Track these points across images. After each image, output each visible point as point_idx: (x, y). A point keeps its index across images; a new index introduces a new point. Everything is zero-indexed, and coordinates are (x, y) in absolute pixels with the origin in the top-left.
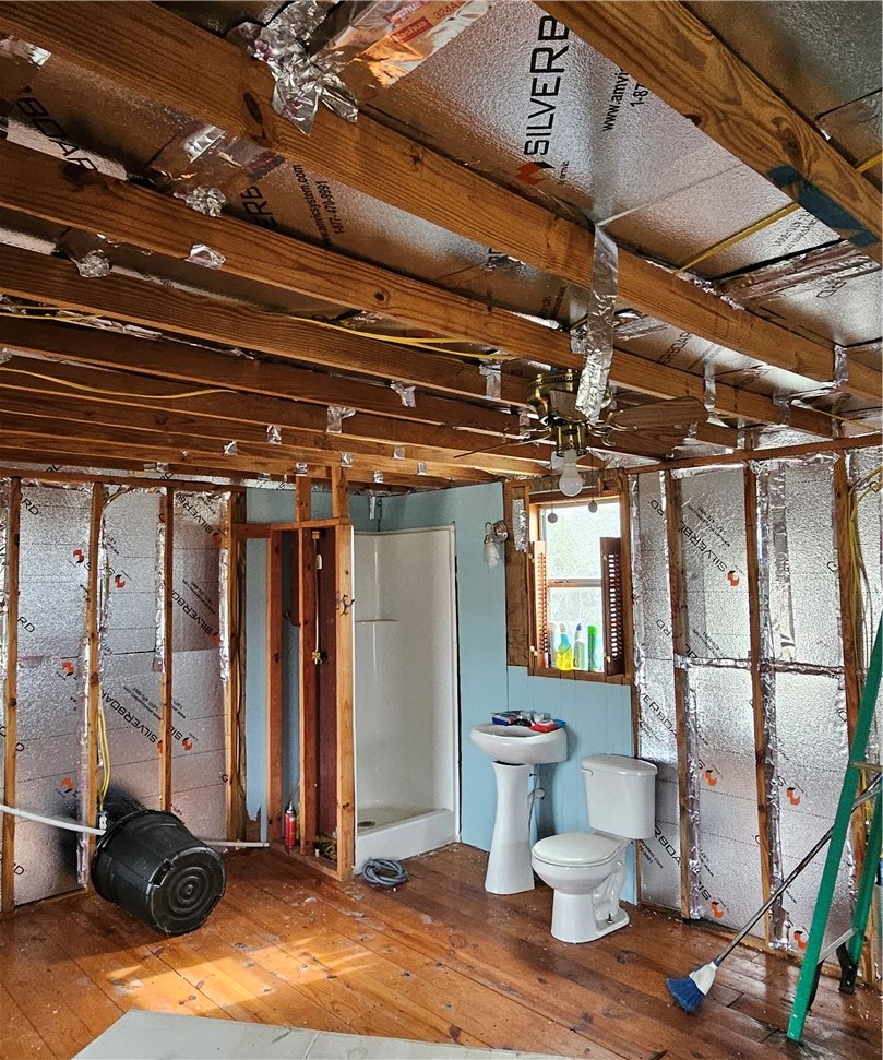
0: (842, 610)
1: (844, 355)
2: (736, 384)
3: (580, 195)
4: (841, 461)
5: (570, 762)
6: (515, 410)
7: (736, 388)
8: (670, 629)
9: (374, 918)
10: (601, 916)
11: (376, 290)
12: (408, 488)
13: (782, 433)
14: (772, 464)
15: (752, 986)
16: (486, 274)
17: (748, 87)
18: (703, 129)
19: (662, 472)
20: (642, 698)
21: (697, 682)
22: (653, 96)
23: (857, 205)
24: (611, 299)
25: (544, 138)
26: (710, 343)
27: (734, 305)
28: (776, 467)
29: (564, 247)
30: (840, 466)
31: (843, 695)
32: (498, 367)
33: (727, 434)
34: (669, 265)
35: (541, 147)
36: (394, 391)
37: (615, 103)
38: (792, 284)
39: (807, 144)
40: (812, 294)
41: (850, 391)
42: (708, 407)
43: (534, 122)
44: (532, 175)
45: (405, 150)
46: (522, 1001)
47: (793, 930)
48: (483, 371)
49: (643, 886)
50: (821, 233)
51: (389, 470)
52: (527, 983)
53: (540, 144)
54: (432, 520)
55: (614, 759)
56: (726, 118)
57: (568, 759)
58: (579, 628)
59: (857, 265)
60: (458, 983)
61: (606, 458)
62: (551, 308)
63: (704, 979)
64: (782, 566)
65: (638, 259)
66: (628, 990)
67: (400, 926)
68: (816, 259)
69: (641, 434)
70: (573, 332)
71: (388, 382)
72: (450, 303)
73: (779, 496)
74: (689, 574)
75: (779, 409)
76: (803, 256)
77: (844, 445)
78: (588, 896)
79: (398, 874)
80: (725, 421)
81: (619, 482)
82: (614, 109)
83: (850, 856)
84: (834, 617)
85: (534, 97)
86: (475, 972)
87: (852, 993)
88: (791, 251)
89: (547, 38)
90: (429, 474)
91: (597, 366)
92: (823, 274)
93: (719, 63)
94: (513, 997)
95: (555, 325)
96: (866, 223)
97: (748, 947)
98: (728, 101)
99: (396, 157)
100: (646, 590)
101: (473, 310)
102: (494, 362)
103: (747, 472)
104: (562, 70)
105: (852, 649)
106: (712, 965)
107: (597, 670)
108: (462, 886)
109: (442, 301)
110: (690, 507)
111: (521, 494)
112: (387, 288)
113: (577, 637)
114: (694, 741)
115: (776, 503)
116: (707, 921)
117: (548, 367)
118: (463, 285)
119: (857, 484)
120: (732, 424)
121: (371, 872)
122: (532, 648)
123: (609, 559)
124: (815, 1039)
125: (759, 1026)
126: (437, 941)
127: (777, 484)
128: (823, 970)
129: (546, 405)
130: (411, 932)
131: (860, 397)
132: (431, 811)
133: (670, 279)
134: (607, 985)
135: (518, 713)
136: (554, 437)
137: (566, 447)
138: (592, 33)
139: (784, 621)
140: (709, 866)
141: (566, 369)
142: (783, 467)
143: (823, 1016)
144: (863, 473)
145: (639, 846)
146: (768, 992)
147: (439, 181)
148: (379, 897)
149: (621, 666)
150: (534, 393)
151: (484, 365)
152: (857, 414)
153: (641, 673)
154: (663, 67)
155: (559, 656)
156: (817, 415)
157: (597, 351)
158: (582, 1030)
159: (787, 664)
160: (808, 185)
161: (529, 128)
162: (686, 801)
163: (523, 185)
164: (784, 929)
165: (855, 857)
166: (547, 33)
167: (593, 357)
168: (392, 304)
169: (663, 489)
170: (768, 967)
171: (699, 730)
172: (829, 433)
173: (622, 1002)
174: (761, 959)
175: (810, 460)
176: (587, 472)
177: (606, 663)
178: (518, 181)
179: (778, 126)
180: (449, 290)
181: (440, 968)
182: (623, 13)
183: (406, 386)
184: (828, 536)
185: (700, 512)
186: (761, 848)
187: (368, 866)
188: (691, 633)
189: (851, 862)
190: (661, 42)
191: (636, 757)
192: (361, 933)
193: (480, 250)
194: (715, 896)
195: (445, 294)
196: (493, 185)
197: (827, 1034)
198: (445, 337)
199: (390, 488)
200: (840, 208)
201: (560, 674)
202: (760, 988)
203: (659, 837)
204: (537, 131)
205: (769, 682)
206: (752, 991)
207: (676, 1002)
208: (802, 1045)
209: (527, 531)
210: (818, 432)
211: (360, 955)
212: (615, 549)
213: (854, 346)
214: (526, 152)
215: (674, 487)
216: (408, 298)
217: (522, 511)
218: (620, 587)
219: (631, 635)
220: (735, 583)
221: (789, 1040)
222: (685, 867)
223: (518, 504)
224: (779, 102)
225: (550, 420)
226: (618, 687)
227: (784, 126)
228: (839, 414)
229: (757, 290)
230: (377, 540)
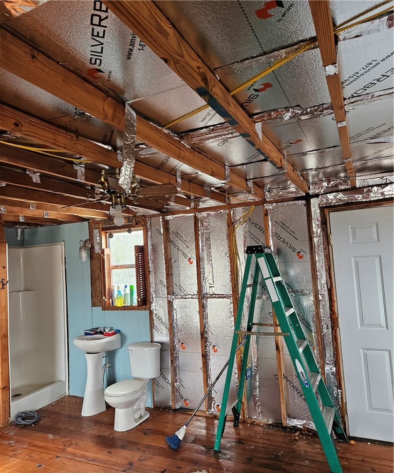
0: (231, 272)
1: (229, 170)
2: (189, 180)
3: (118, 88)
4: (230, 213)
5: (122, 348)
6: (93, 187)
7: (190, 181)
8: (165, 284)
9: (22, 442)
10: (137, 416)
11: (14, 121)
12: (39, 225)
13: (208, 201)
14: (204, 214)
15: (201, 432)
16: (75, 120)
17: (187, 52)
18: (169, 65)
19: (161, 217)
20: (154, 315)
21: (177, 306)
22: (148, 47)
23: (230, 108)
24: (134, 137)
25: (99, 58)
26: (178, 161)
27: (187, 146)
28: (206, 215)
29: (112, 111)
30: (229, 215)
31: (232, 306)
32: (83, 166)
33: (187, 201)
34: (160, 125)
35: (98, 61)
36: (28, 175)
37: (131, 47)
38: (209, 139)
39: (211, 80)
40: (216, 144)
41: (232, 185)
42: (178, 189)
43: (94, 49)
44: (95, 75)
45: (26, 50)
46: (99, 464)
47: (216, 404)
48: (76, 167)
49: (156, 399)
50: (218, 119)
51: (28, 215)
52: (103, 455)
53: (97, 60)
54: (53, 240)
55: (142, 344)
56: (178, 63)
57: (121, 347)
58: (126, 286)
59: (232, 133)
60: (67, 464)
61: (136, 211)
62: (107, 139)
63: (181, 434)
64: (209, 255)
65: (146, 121)
66: (149, 447)
67: (36, 443)
68: (217, 130)
69: (150, 199)
70: (118, 152)
71: (25, 170)
72: (57, 132)
73: (207, 227)
74: (173, 260)
75: (206, 191)
76: (212, 128)
77: (231, 206)
78: (131, 408)
79: (34, 417)
80: (186, 196)
81: (142, 221)
82: (131, 50)
83: (236, 370)
84: (228, 275)
85: (93, 37)
86: (76, 456)
87: (238, 426)
88: (207, 125)
89: (97, 10)
90: (50, 217)
91: (128, 166)
92: (220, 136)
93: (175, 38)
94: (95, 463)
95: (110, 148)
96: (234, 116)
97: (199, 416)
98: (179, 55)
99: (22, 53)
100: (155, 268)
101: (68, 136)
102: (81, 163)
103: (195, 217)
104: (106, 27)
105: (235, 287)
106: (185, 427)
107: (134, 305)
108: (69, 416)
109: (52, 131)
110: (172, 232)
111: (97, 227)
112: (20, 120)
113: (125, 291)
114: (176, 331)
115: (206, 230)
116: (182, 408)
117: (107, 167)
118: (63, 124)
119: (235, 222)
120: (189, 197)
121: (19, 419)
122: (104, 298)
123: (139, 255)
124: (224, 448)
125: (203, 448)
126: (56, 446)
127: (206, 222)
128: (227, 419)
129: (107, 184)
130: (42, 444)
131: (236, 188)
132: (53, 383)
133: (160, 131)
134: (140, 447)
135: (97, 328)
136: (110, 200)
137: (116, 204)
138: (118, 11)
139: (210, 277)
140: (183, 384)
141: (116, 169)
142: (209, 215)
143: (228, 438)
144: (238, 218)
145: (153, 381)
146: (207, 433)
147: (47, 69)
148: (25, 431)
149: (145, 302)
150: (101, 179)
151: (76, 164)
152: (235, 194)
153: (154, 304)
154: (150, 33)
155: (117, 300)
156: (221, 194)
157: (128, 159)
158: (129, 470)
159: (212, 295)
160: (211, 96)
161: (91, 51)
162: (173, 358)
163: (91, 79)
164: (213, 405)
165: (238, 370)
166: (98, 7)
167: (126, 162)
168: (23, 129)
169: (161, 224)
170: (206, 422)
171: (178, 326)
172: (225, 202)
173: (147, 453)
174: (204, 420)
175: (218, 212)
176: (128, 217)
177: (138, 301)
178: (87, 76)
179: (199, 70)
180: (56, 126)
181: (58, 459)
182: (132, 5)
183: (35, 173)
184: (226, 242)
185: (177, 234)
186: (203, 373)
187: (18, 416)
188: (174, 285)
189: (237, 372)
190: (149, 23)
191: (152, 342)
192: (14, 452)
193: (70, 107)
194: (185, 397)
195: (54, 127)
196: (76, 76)
197: (229, 445)
198: (54, 149)
199: (28, 224)
200: (224, 109)
201: (117, 308)
202: (204, 432)
203: (162, 376)
204: (95, 54)
205: (205, 303)
206: (201, 434)
207: (170, 446)
208: (220, 452)
209: (101, 244)
210: (221, 201)
211: (14, 462)
212: (141, 251)
213: (232, 166)
214: (91, 63)
215: (166, 223)
216: (33, 127)
217: (98, 235)
218: (144, 267)
219: (149, 287)
220: (191, 263)
221: (215, 451)
222: (173, 387)
223: (96, 232)
224: (199, 60)
225: (109, 191)
226: (144, 311)
227: (202, 70)
228: (228, 194)
229: (195, 140)
230: (21, 251)
